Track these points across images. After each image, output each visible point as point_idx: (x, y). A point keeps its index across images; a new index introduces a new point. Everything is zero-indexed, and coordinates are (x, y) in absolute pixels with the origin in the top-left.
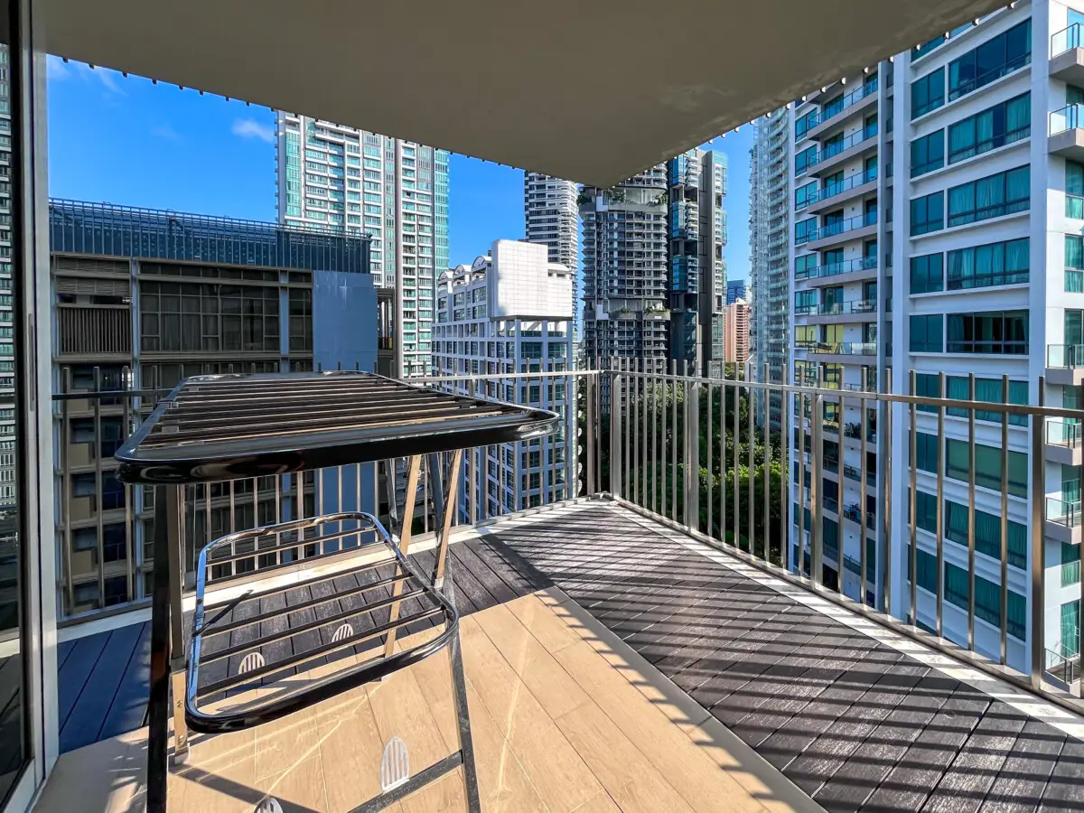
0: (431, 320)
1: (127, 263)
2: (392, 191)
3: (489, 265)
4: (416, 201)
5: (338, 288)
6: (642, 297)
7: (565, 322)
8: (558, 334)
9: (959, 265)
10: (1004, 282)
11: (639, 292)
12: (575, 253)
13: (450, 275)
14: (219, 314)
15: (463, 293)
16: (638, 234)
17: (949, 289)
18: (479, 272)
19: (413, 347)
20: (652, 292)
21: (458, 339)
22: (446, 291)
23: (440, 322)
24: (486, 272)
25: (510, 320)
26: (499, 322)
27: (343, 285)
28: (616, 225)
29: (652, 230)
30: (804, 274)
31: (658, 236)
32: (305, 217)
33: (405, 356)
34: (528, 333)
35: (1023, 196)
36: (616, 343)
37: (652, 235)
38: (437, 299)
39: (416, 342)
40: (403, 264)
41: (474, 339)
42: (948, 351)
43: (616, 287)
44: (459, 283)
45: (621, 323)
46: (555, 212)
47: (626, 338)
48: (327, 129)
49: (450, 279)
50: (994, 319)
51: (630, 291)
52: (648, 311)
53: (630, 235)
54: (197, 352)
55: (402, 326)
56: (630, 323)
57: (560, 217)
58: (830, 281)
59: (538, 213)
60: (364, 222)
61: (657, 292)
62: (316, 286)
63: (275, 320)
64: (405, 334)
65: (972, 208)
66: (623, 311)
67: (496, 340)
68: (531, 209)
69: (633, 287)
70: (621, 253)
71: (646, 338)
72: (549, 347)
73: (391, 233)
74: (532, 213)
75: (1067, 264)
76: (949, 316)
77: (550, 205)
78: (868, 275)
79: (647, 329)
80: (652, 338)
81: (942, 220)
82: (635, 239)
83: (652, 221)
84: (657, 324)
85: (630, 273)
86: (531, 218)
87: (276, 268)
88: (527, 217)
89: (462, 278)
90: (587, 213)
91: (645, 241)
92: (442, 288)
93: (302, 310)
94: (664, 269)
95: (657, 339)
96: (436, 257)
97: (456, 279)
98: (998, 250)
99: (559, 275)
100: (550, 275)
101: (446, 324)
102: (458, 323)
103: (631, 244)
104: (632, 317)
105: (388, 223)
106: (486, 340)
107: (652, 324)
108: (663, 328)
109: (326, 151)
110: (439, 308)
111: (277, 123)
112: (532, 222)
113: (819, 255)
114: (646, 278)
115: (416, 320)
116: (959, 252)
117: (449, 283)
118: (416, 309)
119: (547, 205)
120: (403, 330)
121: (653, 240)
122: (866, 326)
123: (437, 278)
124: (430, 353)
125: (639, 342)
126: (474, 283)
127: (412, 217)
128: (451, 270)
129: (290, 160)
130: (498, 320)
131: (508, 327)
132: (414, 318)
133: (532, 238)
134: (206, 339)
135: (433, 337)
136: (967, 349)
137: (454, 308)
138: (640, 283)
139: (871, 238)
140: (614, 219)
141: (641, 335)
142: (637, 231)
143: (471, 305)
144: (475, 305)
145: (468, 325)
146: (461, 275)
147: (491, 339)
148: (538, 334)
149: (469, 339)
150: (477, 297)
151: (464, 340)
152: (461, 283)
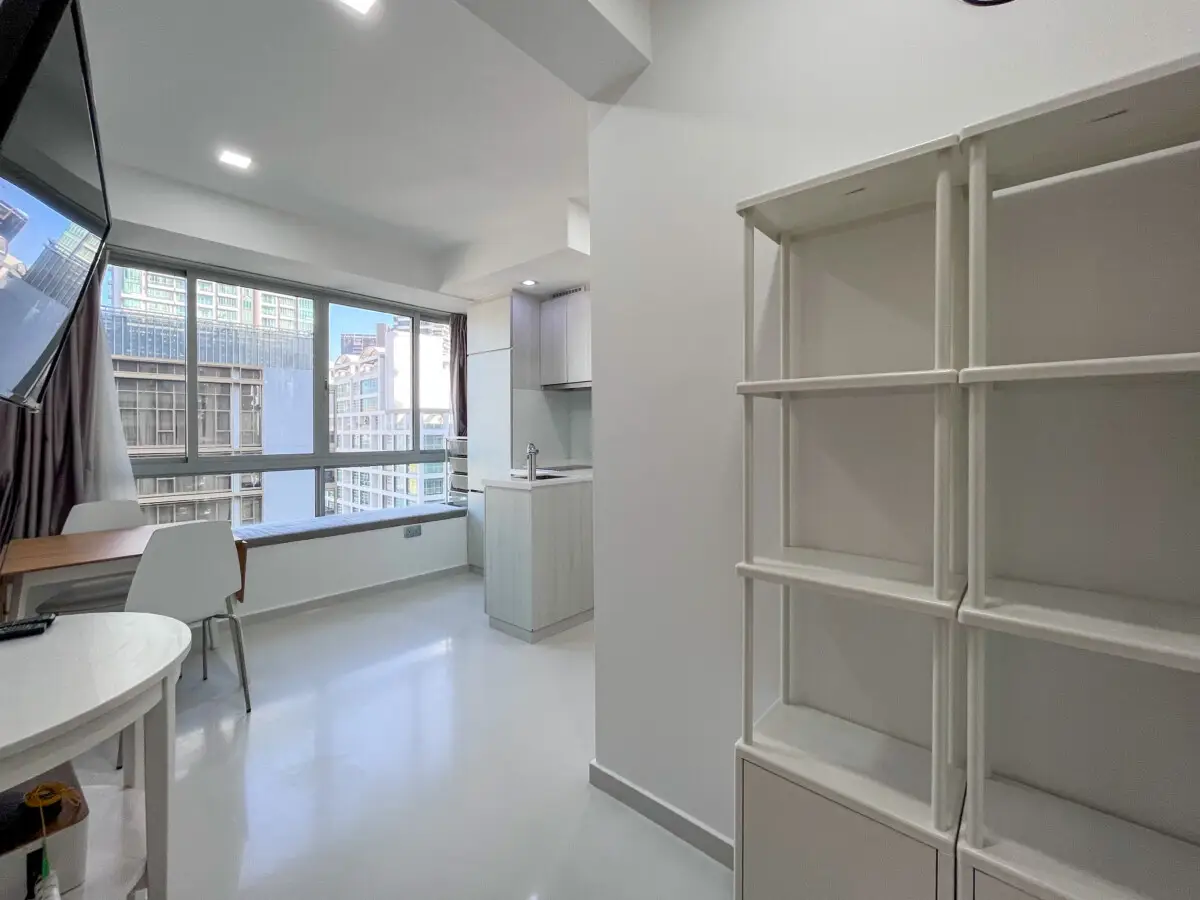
3: (383, 356)
14: (174, 410)
18: (368, 363)
24: (378, 363)
26: (396, 414)
54: (152, 446)
67: (392, 433)
87: (229, 365)
97: (337, 370)
106: (380, 432)
130: (396, 412)
134: (160, 433)
143: (358, 397)
144: (363, 397)
145: (355, 418)
146: (345, 365)
147: (386, 432)
148: (438, 427)
149: (358, 432)
150: (365, 388)
151: (351, 432)
152: (343, 373)
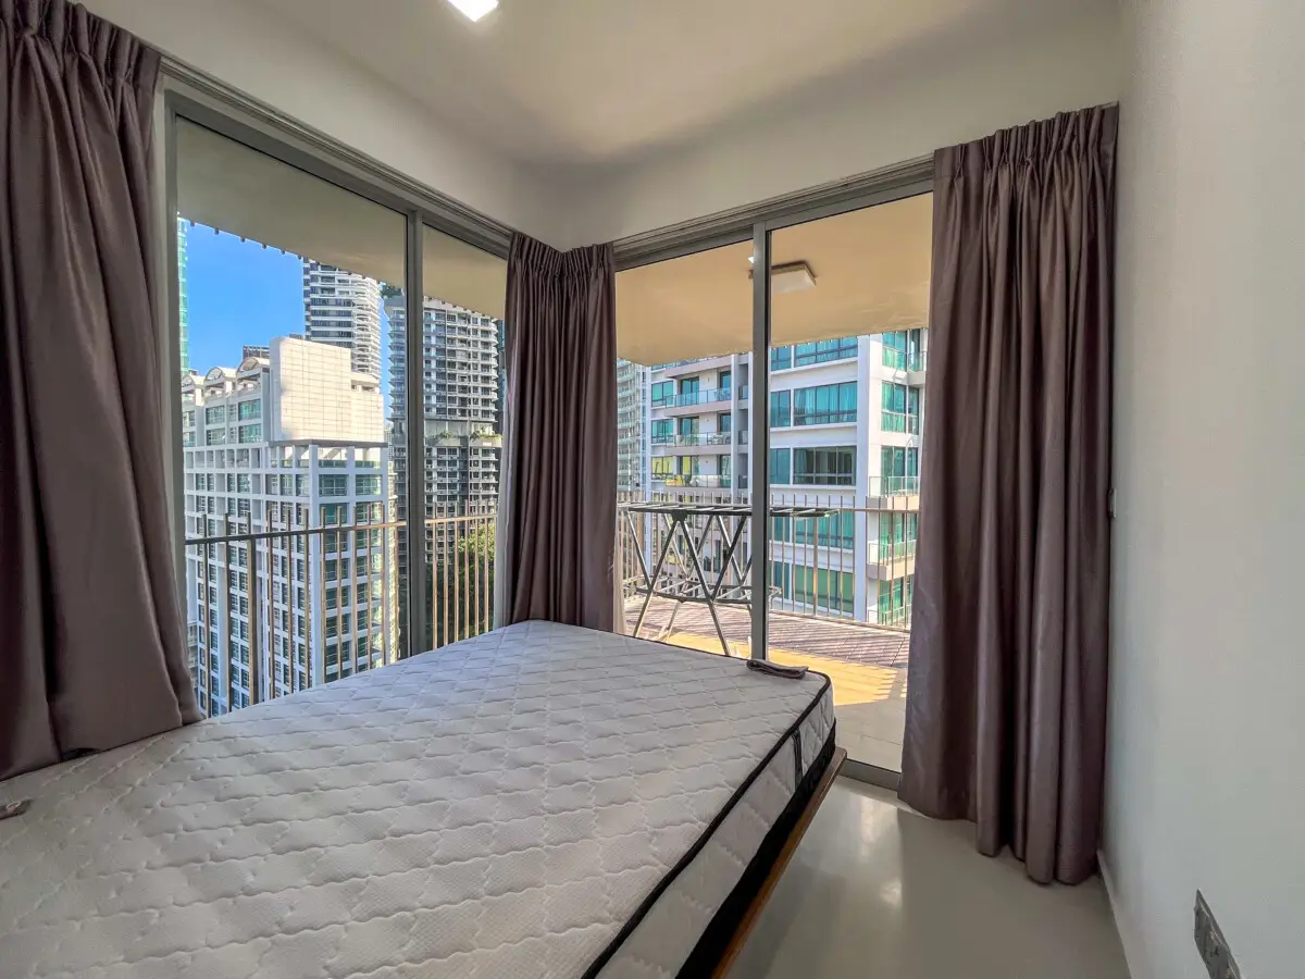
3: (266, 370)
6: (467, 418)
7: (378, 449)
8: (368, 464)
9: (803, 402)
10: (838, 421)
11: (463, 412)
12: (376, 358)
13: (199, 380)
15: (222, 407)
16: (462, 341)
17: (795, 425)
18: (249, 378)
20: (480, 413)
21: (215, 471)
22: (192, 402)
24: (260, 380)
25: (302, 445)
26: (283, 448)
28: (433, 327)
29: (479, 338)
30: (660, 402)
31: (486, 344)
34: (328, 464)
35: (852, 344)
36: (435, 475)
37: (479, 344)
41: (242, 470)
42: (794, 483)
43: (434, 406)
44: (213, 392)
45: (441, 451)
46: (349, 303)
47: (447, 469)
49: (199, 387)
50: (829, 454)
51: (452, 412)
52: (475, 436)
53: (452, 341)
56: (452, 451)
57: (355, 310)
58: (687, 411)
59: (325, 302)
61: (486, 413)
65: (813, 351)
66: (443, 436)
67: (279, 471)
68: (313, 296)
69: (455, 406)
70: (440, 363)
71: (473, 469)
72: (357, 481)
74: (314, 302)
75: (883, 407)
76: (795, 450)
77: (341, 292)
78: (722, 407)
79: (474, 458)
80: (480, 469)
81: (790, 359)
82: (458, 346)
83: (480, 327)
84: (486, 452)
85: (452, 388)
86: (313, 308)
88: (308, 305)
89: (221, 386)
90: (396, 309)
91: (471, 350)
94: (494, 386)
95: (486, 470)
97: (209, 387)
98: (834, 390)
99: (366, 388)
100: (353, 387)
101: (194, 450)
102: (213, 448)
103: (453, 353)
104: (456, 443)
106: (263, 471)
107: (480, 451)
108: (492, 457)
112: (314, 313)
113: (675, 382)
114: (472, 395)
116: (803, 390)
117: (198, 392)
119: (337, 293)
121: (480, 349)
122: (720, 457)
125: (464, 474)
126: (240, 393)
128: (201, 374)
130: (283, 445)
131: (298, 454)
133: (315, 334)
136: (809, 481)
137: (207, 427)
138: (464, 401)
139: (726, 370)
140: (431, 320)
141: (466, 467)
142: (460, 337)
143: (236, 424)
144: (242, 423)
145: (231, 451)
146: (218, 382)
147: (271, 471)
148: (341, 464)
149: (235, 471)
150: (245, 412)
151: (225, 471)
152: (218, 392)
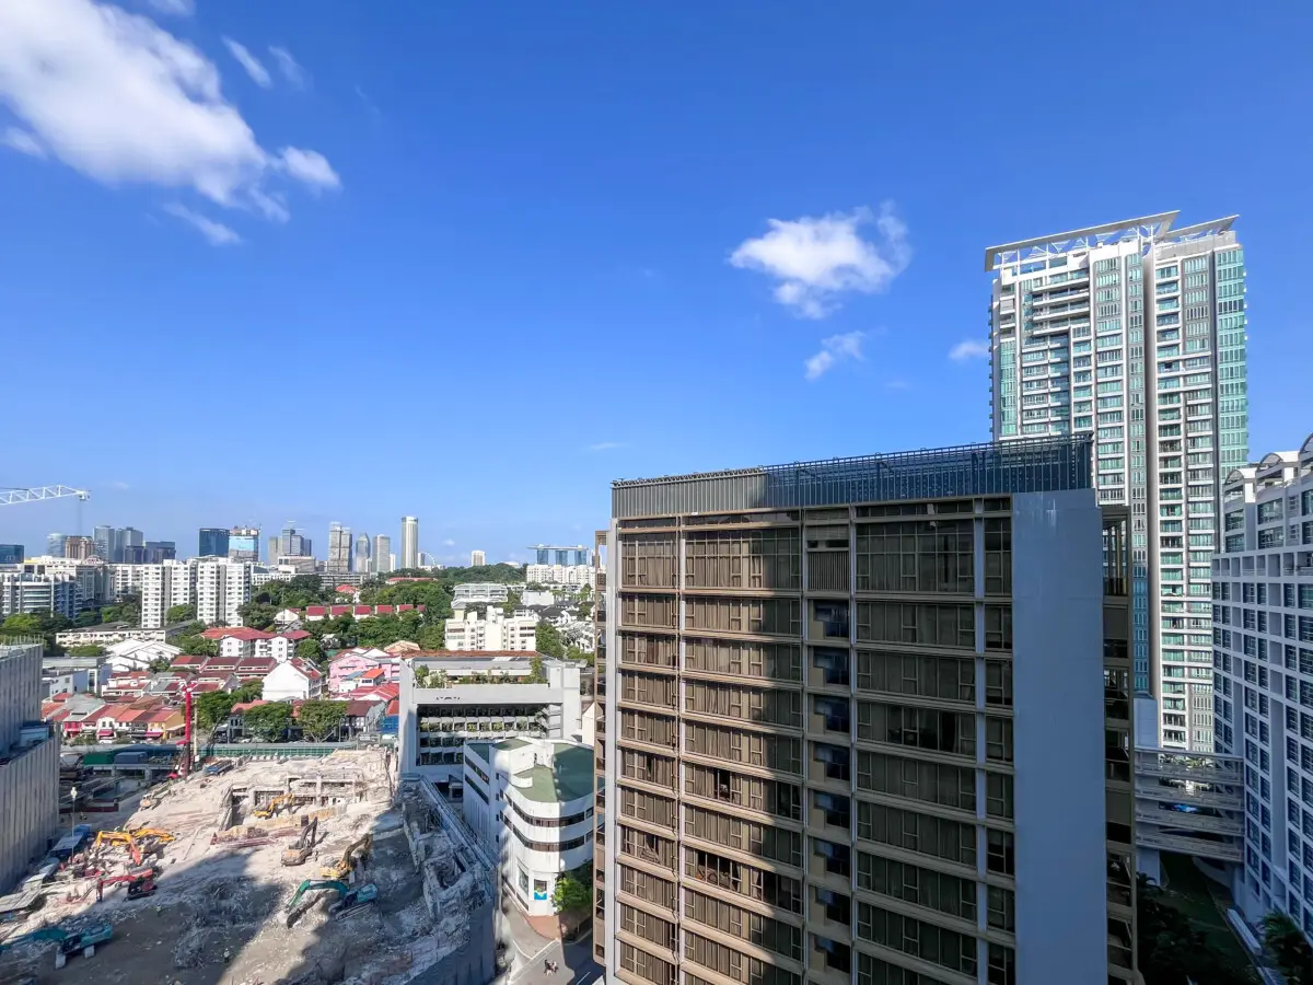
0: (1213, 548)
1: (847, 509)
2: (1140, 368)
4: (1182, 371)
5: (1044, 512)
13: (1250, 473)
14: (916, 553)
15: (1279, 501)
19: (1179, 591)
22: (1242, 499)
23: (1227, 552)
27: (1052, 508)
32: (1022, 433)
33: (1164, 602)
38: (1222, 515)
39: (1184, 582)
40: (1158, 469)
44: (1269, 485)
48: (1046, 320)
49: (1250, 480)
54: (897, 591)
55: (1158, 559)
60: (1097, 423)
62: (1015, 512)
63: (968, 557)
64: (1163, 570)
73: (1139, 429)
87: (970, 496)
89: (1279, 475)
92: (1232, 497)
93: (999, 543)
96: (1222, 449)
97: (1262, 479)
101: (1240, 555)
102: (1266, 552)
105: (1134, 415)
109: (1046, 347)
110: (1227, 530)
111: (991, 337)
115: (1183, 550)
117: (1249, 488)
118: (1183, 534)
120: (1159, 565)
123: (1222, 482)
124: (1209, 599)
127: (1175, 398)
128: (1251, 466)
129: (1005, 374)
132: (1180, 546)
134: (905, 579)
135: (1213, 574)
137: (1259, 528)
143: (1298, 520)
145: (1290, 555)
146: (1273, 471)
149: (1295, 580)
151: (1281, 580)
152: (1276, 482)
